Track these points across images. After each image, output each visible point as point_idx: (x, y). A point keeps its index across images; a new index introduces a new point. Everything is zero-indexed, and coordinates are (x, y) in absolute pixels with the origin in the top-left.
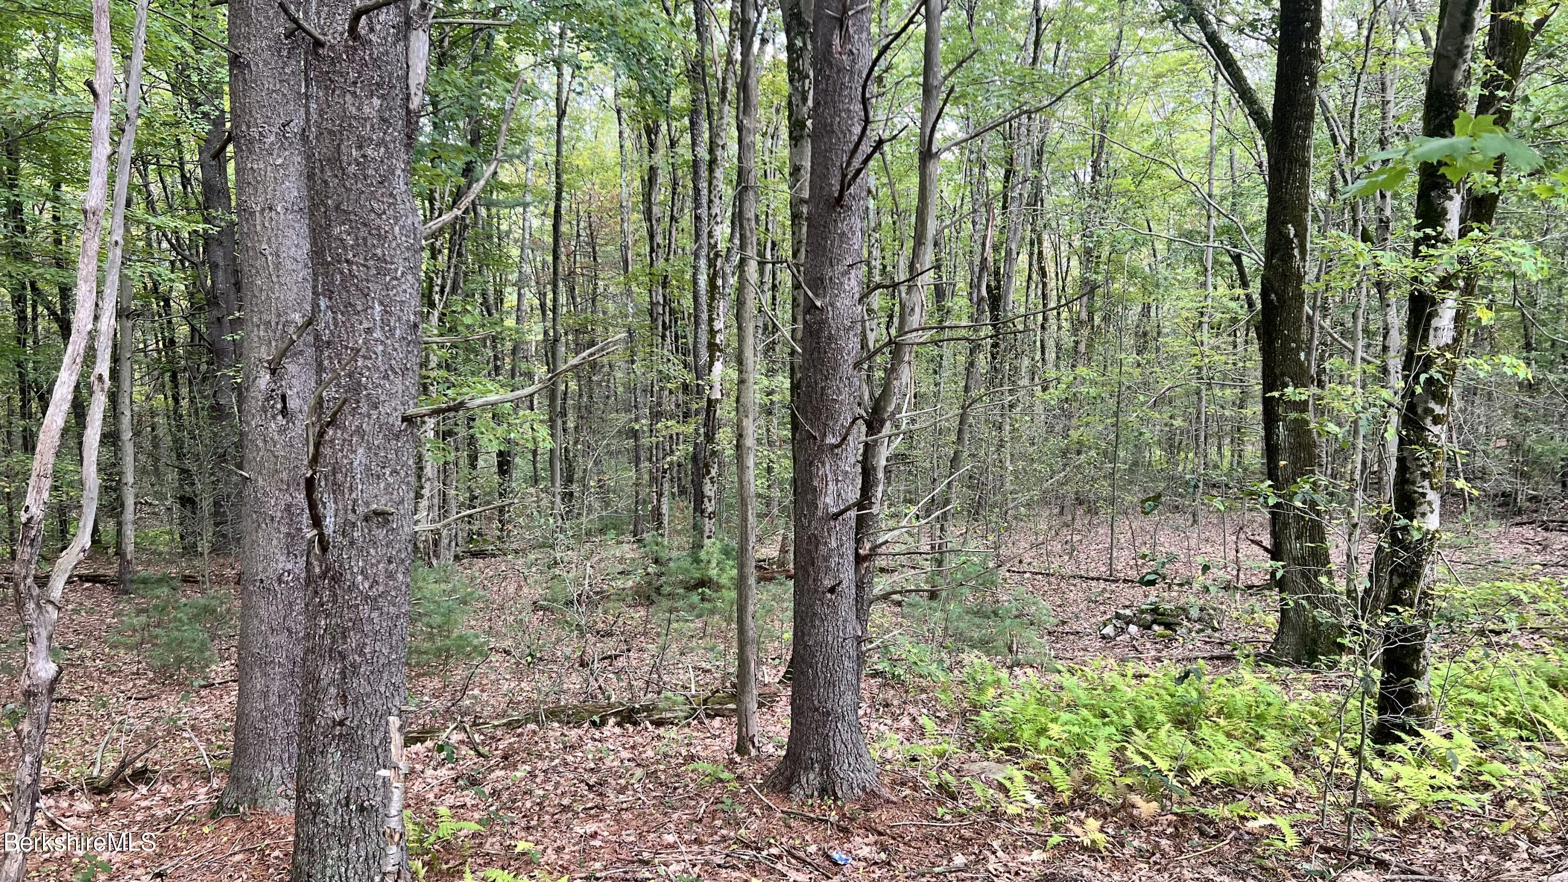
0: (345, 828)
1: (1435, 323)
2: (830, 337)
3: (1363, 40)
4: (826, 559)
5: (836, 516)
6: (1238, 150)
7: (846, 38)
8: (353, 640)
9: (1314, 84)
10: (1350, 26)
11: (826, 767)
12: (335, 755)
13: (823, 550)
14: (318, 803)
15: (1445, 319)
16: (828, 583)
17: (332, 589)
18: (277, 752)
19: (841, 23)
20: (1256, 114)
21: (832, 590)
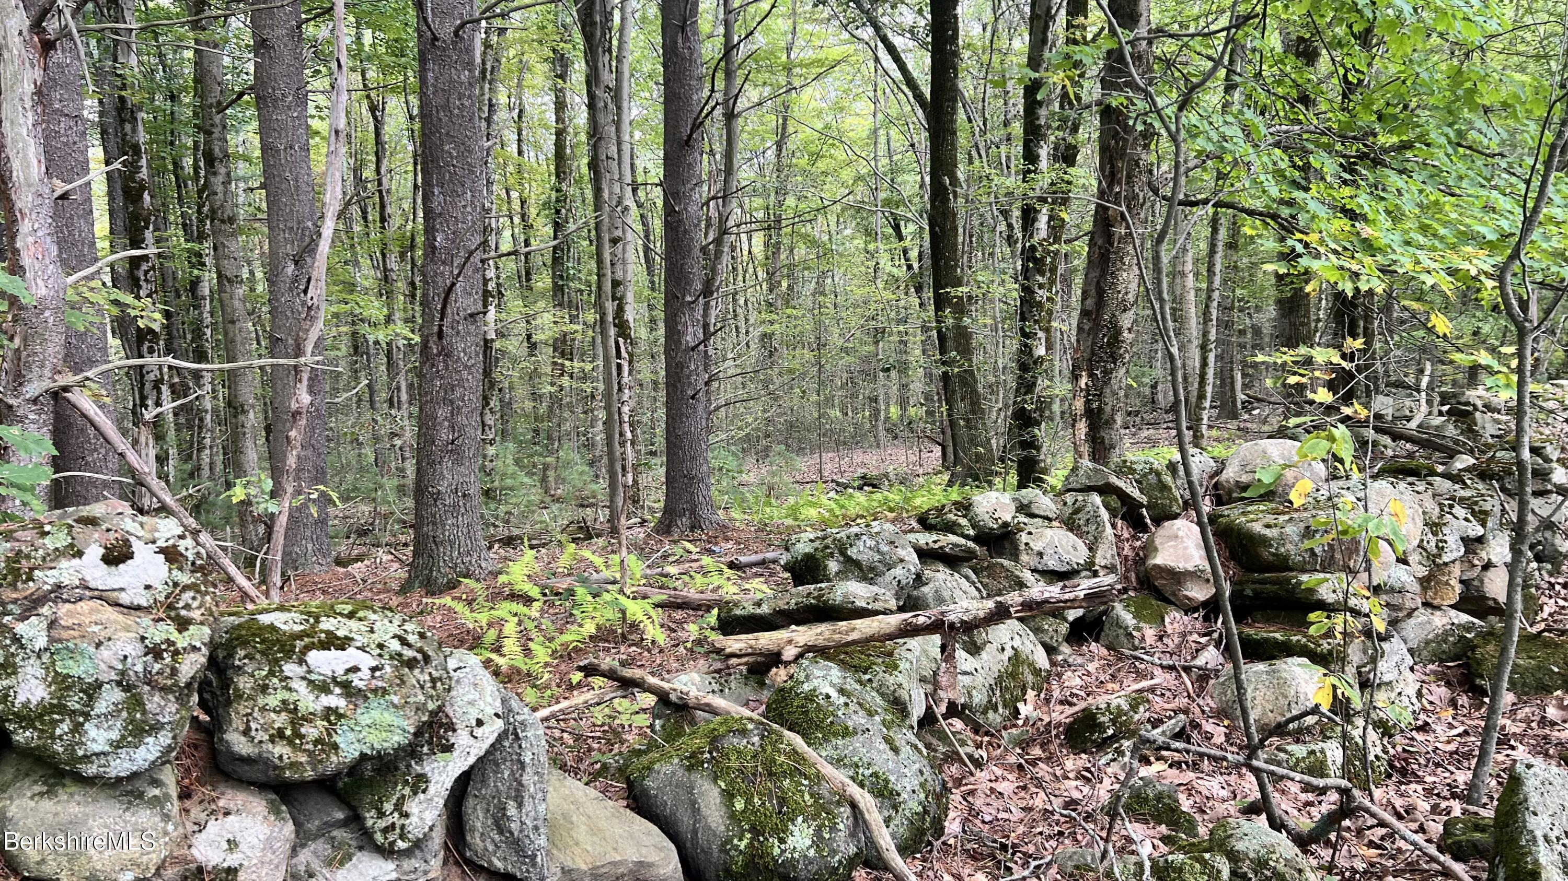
0: (455, 506)
1: (1037, 225)
2: (685, 231)
3: (988, 42)
4: (688, 377)
5: (693, 349)
6: (894, 133)
7: (686, 39)
8: (459, 391)
9: (956, 76)
10: (977, 29)
11: (693, 512)
12: (448, 463)
13: (686, 371)
14: (439, 492)
15: (1042, 222)
16: (690, 393)
17: (444, 361)
18: (308, 533)
19: (683, 29)
20: (919, 97)
21: (693, 397)
